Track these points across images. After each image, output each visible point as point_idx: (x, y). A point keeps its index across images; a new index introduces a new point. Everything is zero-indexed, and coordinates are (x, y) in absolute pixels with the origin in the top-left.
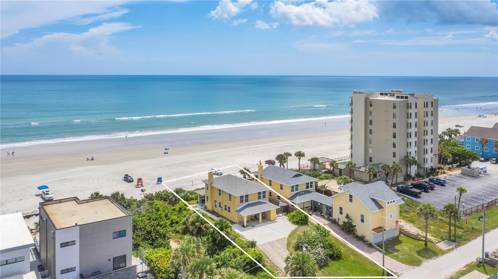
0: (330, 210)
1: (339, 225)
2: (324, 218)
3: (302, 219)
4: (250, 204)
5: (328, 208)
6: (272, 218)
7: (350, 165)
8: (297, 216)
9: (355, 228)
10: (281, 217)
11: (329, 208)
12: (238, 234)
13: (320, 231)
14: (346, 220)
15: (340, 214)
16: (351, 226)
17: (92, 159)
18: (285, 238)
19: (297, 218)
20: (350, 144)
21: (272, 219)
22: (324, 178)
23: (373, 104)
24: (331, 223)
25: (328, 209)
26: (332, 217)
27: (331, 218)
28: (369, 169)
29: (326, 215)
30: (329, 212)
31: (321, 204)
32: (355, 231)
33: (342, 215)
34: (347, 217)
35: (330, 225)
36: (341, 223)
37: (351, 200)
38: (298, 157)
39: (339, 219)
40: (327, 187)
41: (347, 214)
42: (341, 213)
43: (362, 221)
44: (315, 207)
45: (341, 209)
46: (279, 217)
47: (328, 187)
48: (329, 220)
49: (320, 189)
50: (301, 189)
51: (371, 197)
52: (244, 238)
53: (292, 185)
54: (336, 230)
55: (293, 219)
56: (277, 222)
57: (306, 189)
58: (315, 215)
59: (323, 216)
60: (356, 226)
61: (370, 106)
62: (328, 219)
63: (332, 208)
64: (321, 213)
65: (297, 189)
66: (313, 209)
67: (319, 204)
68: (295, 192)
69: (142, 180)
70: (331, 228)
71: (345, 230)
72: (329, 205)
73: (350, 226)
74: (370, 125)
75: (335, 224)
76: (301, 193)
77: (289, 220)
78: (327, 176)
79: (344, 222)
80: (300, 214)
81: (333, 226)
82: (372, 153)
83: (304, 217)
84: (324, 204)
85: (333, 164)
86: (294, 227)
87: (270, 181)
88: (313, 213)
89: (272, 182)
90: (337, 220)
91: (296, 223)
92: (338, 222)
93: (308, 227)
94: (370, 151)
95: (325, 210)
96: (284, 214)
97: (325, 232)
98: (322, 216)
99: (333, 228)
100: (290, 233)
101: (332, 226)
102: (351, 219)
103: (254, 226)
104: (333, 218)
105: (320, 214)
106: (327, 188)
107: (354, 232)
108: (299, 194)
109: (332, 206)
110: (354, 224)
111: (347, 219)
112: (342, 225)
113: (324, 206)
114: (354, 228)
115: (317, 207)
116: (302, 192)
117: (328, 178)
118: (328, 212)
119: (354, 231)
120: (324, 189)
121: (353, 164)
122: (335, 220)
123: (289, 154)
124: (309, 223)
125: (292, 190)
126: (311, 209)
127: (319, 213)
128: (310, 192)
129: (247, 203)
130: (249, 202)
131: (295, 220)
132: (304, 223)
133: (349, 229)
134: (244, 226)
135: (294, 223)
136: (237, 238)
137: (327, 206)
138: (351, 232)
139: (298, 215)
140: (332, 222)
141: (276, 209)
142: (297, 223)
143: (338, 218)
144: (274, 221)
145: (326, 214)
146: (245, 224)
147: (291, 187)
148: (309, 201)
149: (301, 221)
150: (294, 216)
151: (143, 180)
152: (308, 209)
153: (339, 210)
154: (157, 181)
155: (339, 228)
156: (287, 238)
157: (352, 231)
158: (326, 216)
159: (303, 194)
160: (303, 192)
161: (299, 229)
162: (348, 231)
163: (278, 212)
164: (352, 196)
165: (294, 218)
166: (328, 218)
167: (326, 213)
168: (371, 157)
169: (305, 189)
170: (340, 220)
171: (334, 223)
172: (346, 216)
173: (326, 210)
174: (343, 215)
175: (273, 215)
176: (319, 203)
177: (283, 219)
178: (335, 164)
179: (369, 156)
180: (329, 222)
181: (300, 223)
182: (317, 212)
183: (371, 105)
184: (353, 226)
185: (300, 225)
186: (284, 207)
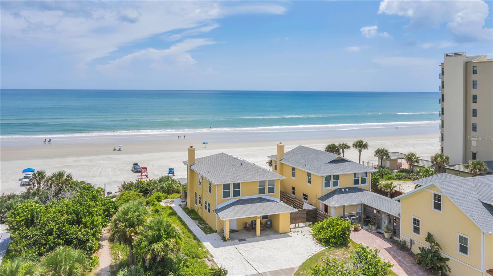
0: (395, 224)
1: (412, 254)
2: (384, 238)
3: (336, 235)
4: (242, 200)
5: (390, 220)
6: (281, 229)
7: (439, 159)
8: (327, 229)
9: (447, 263)
10: (300, 229)
11: (394, 221)
12: (207, 252)
13: (363, 262)
14: (427, 245)
15: (414, 232)
16: (438, 259)
17: (120, 150)
18: (292, 269)
19: (327, 233)
20: (440, 134)
21: (280, 231)
22: (395, 177)
23: (478, 69)
24: (395, 248)
25: (392, 221)
26: (399, 237)
27: (396, 238)
28: (472, 164)
29: (386, 232)
30: (394, 227)
31: (379, 211)
32: (447, 269)
33: (419, 234)
34: (430, 238)
35: (392, 252)
36: (416, 250)
37: (438, 206)
38: (358, 148)
39: (412, 242)
40: (395, 187)
41: (428, 232)
42: (417, 230)
43: (464, 249)
44: (367, 217)
45: (416, 222)
46: (297, 229)
47: (398, 187)
48: (391, 242)
49: (383, 189)
50: (343, 183)
51: (483, 201)
52: (213, 261)
53: (326, 175)
54: (405, 263)
55: (319, 235)
56: (290, 236)
57: (354, 184)
58: (367, 230)
59: (382, 234)
60: (448, 259)
61: (473, 74)
62: (391, 240)
63: (399, 219)
64: (379, 227)
65: (336, 184)
66: (362, 221)
67: (375, 211)
68: (332, 188)
69: (146, 169)
70: (394, 257)
71: (423, 267)
72: (394, 213)
73: (436, 258)
74: (473, 102)
75: (404, 251)
76: (343, 190)
77: (312, 235)
78: (399, 176)
79: (422, 249)
80: (333, 226)
81: (400, 254)
82: (477, 146)
83: (340, 231)
84: (383, 212)
85: (411, 158)
86: (318, 248)
87: (294, 169)
88: (362, 228)
89: (296, 170)
90: (409, 244)
91: (324, 242)
92: (409, 247)
93: (346, 252)
94: (474, 143)
95: (385, 223)
96: (308, 223)
97: (377, 265)
98: (380, 234)
99: (400, 258)
100: (307, 260)
101: (397, 254)
102: (437, 244)
103: (245, 240)
104: (401, 239)
105: (376, 230)
106: (395, 189)
107: (444, 271)
108: (340, 191)
109: (399, 215)
110: (443, 255)
111: (428, 243)
112: (418, 254)
113: (383, 216)
114: (443, 264)
115: (371, 216)
116: (345, 189)
117: (402, 178)
118: (392, 228)
119: (443, 269)
120: (389, 190)
121: (444, 157)
122: (404, 242)
123: (346, 145)
124: (350, 244)
125: (327, 185)
126: (359, 220)
127: (373, 228)
128: (360, 190)
129: (236, 199)
130: (241, 197)
131: (322, 235)
132: (339, 242)
133: (433, 264)
134: (225, 238)
135: (321, 241)
136: (200, 258)
137: (389, 216)
138: (438, 271)
139: (329, 227)
140: (397, 246)
141: (291, 214)
142: (326, 242)
143: (411, 240)
144: (285, 234)
145: (386, 230)
146: (227, 235)
147: (324, 179)
148: (357, 205)
149: (335, 238)
150: (323, 228)
151: (148, 171)
152: (353, 219)
153: (413, 225)
154: (168, 173)
155: (411, 261)
156: (296, 270)
157: (441, 268)
158: (386, 235)
159: (345, 192)
160: (347, 190)
161: (326, 253)
162: (430, 269)
163: (294, 219)
164: (439, 196)
165: (321, 232)
166: (391, 238)
167: (387, 228)
168: (475, 151)
169: (351, 184)
170: (414, 244)
171: (401, 249)
172: (426, 236)
173: (387, 223)
174: (420, 236)
175: (284, 223)
176: (373, 209)
177: (303, 233)
178: (413, 157)
179: (471, 151)
180: (391, 246)
181: (331, 242)
182: (370, 226)
183: (475, 72)
184: (442, 258)
185: (332, 246)
186: (308, 212)
